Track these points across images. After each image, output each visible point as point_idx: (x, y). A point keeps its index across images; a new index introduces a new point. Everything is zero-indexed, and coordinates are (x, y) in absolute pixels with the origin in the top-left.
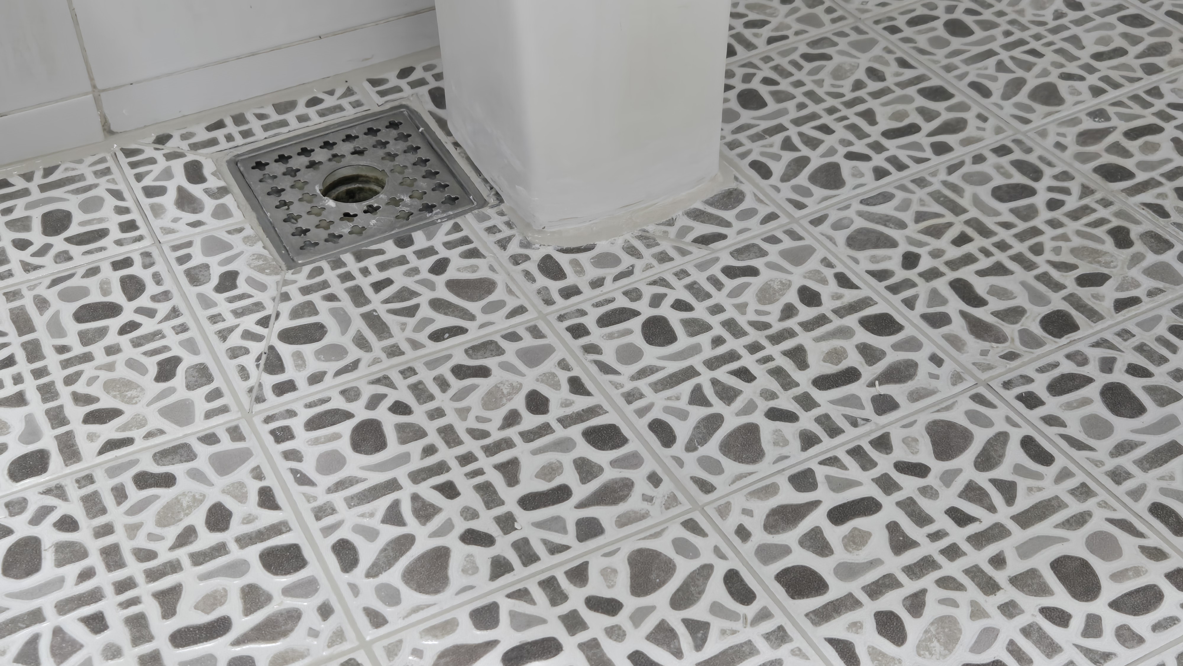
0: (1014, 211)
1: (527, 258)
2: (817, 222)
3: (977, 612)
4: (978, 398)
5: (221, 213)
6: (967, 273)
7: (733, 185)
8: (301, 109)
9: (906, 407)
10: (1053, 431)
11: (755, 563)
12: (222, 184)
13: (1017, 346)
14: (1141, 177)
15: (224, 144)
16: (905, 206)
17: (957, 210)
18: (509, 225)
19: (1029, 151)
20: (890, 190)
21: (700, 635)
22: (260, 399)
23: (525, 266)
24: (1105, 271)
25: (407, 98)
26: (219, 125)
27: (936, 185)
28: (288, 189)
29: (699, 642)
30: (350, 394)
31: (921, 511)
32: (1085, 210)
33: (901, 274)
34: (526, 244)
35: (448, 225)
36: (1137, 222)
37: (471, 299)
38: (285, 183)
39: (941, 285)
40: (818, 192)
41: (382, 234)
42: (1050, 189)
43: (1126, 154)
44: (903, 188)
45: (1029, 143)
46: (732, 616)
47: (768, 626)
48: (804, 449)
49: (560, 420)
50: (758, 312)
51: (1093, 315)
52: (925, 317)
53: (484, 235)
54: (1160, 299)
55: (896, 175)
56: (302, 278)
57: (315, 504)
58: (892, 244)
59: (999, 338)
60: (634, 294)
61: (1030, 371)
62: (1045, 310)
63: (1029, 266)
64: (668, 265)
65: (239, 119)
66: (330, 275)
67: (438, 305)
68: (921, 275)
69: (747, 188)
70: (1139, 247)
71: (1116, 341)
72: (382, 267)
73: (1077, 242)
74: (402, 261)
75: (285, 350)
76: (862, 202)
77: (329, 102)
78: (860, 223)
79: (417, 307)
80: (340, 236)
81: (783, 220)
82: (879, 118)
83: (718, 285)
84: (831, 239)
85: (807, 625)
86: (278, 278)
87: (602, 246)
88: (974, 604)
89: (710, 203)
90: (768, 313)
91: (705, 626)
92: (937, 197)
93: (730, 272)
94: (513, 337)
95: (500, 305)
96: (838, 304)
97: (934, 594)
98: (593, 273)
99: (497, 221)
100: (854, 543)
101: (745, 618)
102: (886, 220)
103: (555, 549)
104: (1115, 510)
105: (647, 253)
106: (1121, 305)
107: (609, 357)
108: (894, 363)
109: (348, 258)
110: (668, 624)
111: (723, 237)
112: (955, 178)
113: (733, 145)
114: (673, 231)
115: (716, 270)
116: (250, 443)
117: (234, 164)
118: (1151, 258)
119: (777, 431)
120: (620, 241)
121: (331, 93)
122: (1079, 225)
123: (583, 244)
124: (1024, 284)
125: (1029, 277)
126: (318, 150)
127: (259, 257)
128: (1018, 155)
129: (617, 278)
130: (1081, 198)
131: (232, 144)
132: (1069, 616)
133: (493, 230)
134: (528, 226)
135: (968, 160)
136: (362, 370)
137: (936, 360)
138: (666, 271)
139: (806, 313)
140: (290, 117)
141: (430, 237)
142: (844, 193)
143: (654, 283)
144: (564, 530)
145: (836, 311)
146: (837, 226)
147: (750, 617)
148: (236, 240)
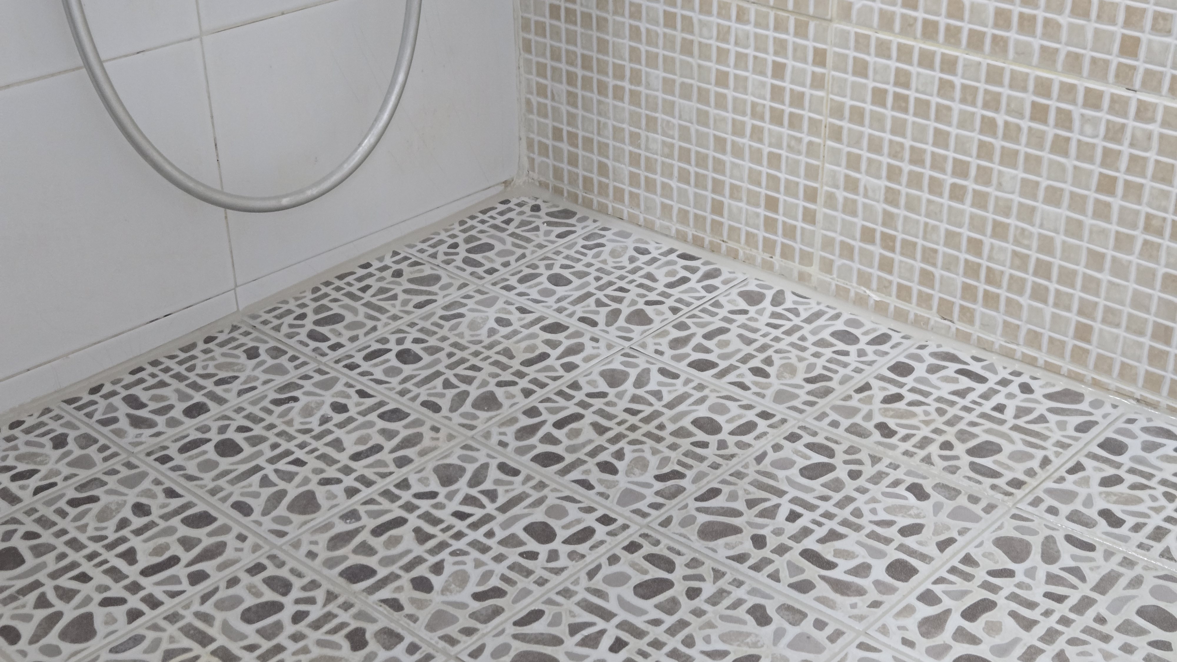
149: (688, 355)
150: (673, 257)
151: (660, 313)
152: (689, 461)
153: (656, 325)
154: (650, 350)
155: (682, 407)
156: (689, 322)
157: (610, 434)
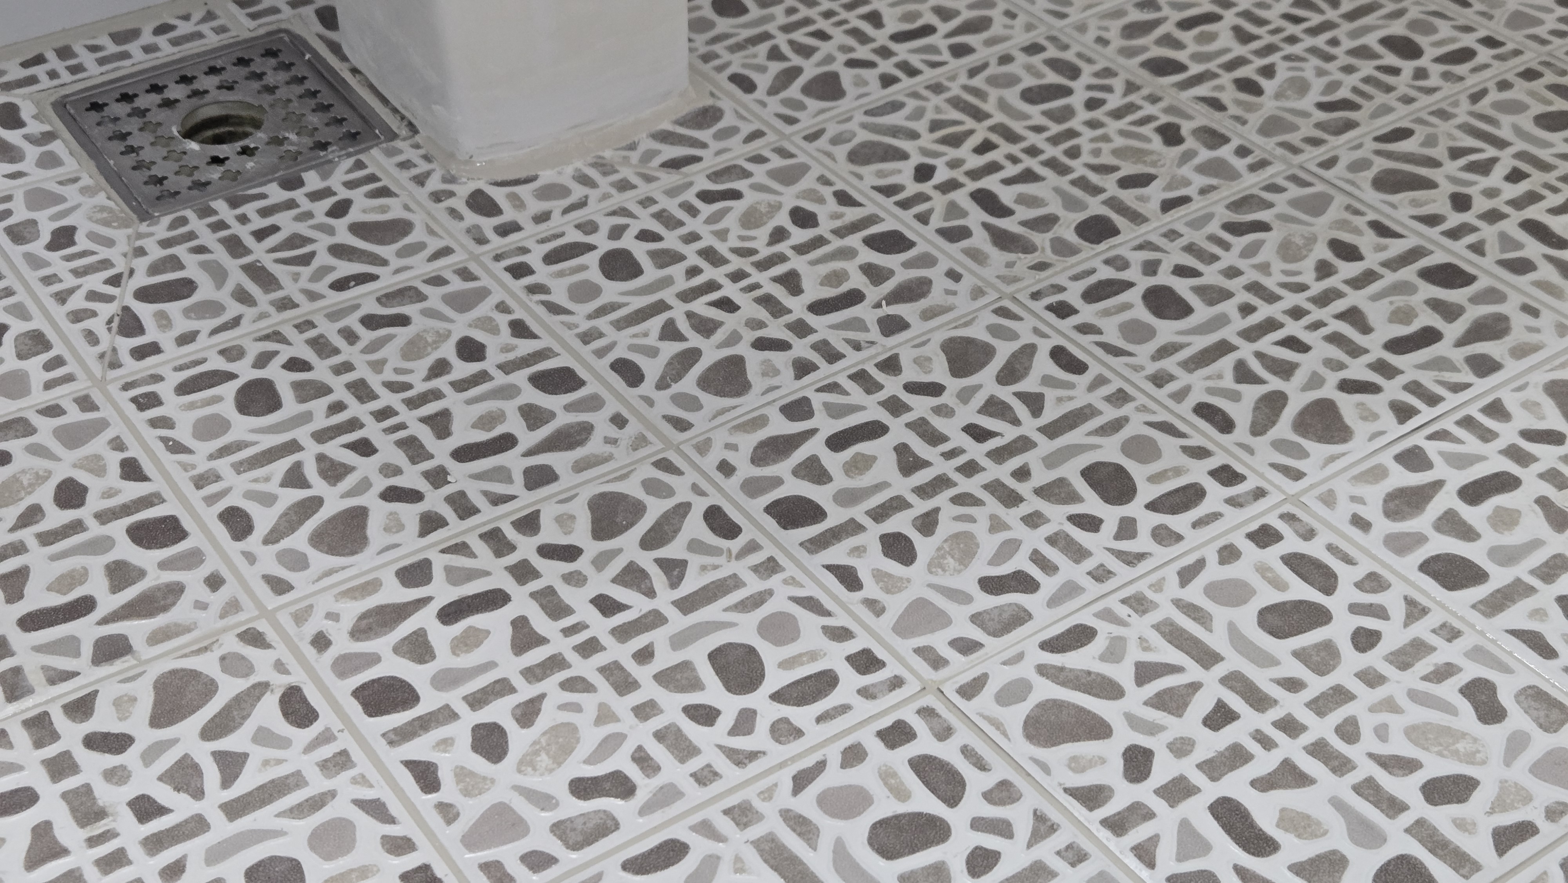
0: (1046, 114)
1: (451, 194)
2: (812, 137)
3: (997, 525)
4: (1003, 312)
5: (49, 161)
6: (991, 183)
7: (709, 102)
8: (147, 38)
9: (917, 327)
10: (1087, 340)
11: (742, 498)
12: (47, 128)
13: (1049, 256)
14: (1195, 69)
15: (45, 82)
16: (918, 114)
17: (979, 115)
18: (427, 158)
19: (1065, 47)
20: (901, 98)
21: (675, 573)
22: (115, 365)
23: (450, 202)
24: (1152, 171)
25: (288, 20)
26: (39, 60)
27: (955, 90)
28: (136, 132)
29: (675, 580)
30: (232, 353)
31: (935, 430)
32: (1131, 108)
33: (912, 188)
34: (450, 179)
35: (349, 162)
36: (1189, 117)
37: (381, 242)
38: (132, 125)
39: (961, 197)
40: (813, 104)
41: (263, 176)
42: (1090, 88)
43: (1178, 45)
44: (915, 95)
45: (1065, 39)
46: (715, 551)
47: (756, 558)
48: (798, 377)
49: (500, 367)
50: (742, 238)
51: (1137, 218)
52: (942, 232)
53: (396, 172)
54: (1214, 196)
55: (906, 82)
56: (161, 229)
57: (195, 472)
58: (903, 156)
59: (1028, 248)
60: (589, 227)
61: (1062, 280)
62: (1082, 216)
63: (1063, 170)
64: (630, 194)
65: (64, 53)
66: (196, 224)
67: (339, 251)
68: (936, 187)
69: (725, 104)
70: (1190, 143)
71: (1162, 242)
72: (265, 212)
73: (1120, 142)
74: (291, 204)
75: (145, 311)
76: (867, 113)
77: (184, 28)
78: (863, 136)
79: (313, 254)
80: (208, 183)
81: (771, 137)
82: (886, 19)
83: (692, 211)
84: (829, 155)
85: (802, 555)
86: (130, 231)
87: (547, 176)
88: (993, 518)
89: (681, 123)
90: (754, 238)
91: (682, 565)
92: (957, 103)
93: (707, 197)
94: (437, 281)
95: (419, 247)
96: (838, 223)
97: (948, 512)
98: (536, 206)
99: (410, 154)
100: (857, 468)
101: (729, 551)
102: (895, 131)
103: (497, 500)
104: (1154, 413)
105: (604, 183)
106: (1168, 206)
107: (559, 296)
108: (905, 281)
109: (220, 206)
110: (638, 565)
111: (698, 159)
112: (978, 82)
113: (707, 58)
114: (635, 156)
115: (690, 196)
116: (105, 412)
117: (61, 106)
118: (1205, 154)
119: (767, 362)
120: (569, 170)
121: (186, 18)
122: (1123, 124)
123: (522, 175)
124: (1057, 190)
125: (1064, 182)
126: (172, 85)
127: (103, 209)
128: (1052, 52)
129: (566, 211)
130: (1125, 95)
131: (56, 82)
132: (1101, 521)
133: (405, 165)
134: (452, 156)
135: (993, 61)
136: (245, 327)
137: (953, 275)
138: (628, 199)
139: (799, 235)
140: (133, 48)
141: (325, 176)
142: (843, 105)
143: (614, 213)
144: (509, 480)
145: (835, 232)
146: (836, 141)
147: (734, 552)
148: (71, 192)
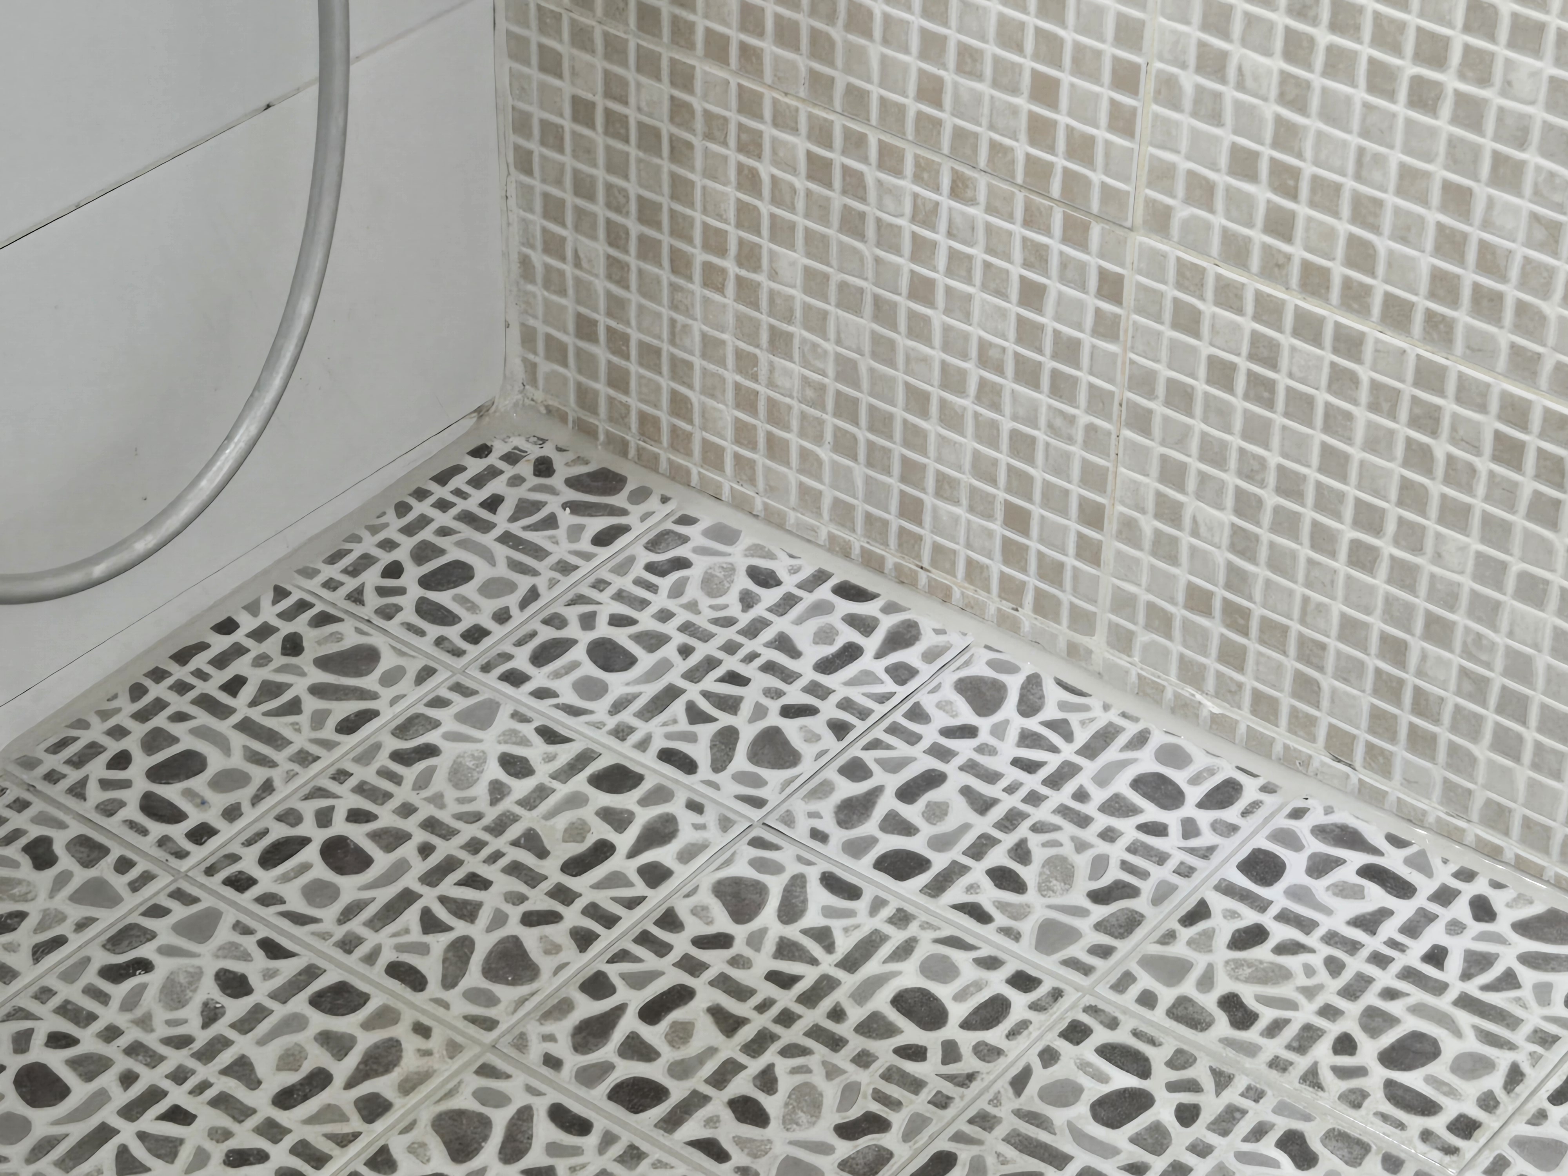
149: (872, 841)
150: (824, 592)
151: (812, 737)
152: (894, 1091)
153: (806, 767)
154: (801, 832)
155: (872, 967)
156: (869, 757)
157: (746, 1034)
